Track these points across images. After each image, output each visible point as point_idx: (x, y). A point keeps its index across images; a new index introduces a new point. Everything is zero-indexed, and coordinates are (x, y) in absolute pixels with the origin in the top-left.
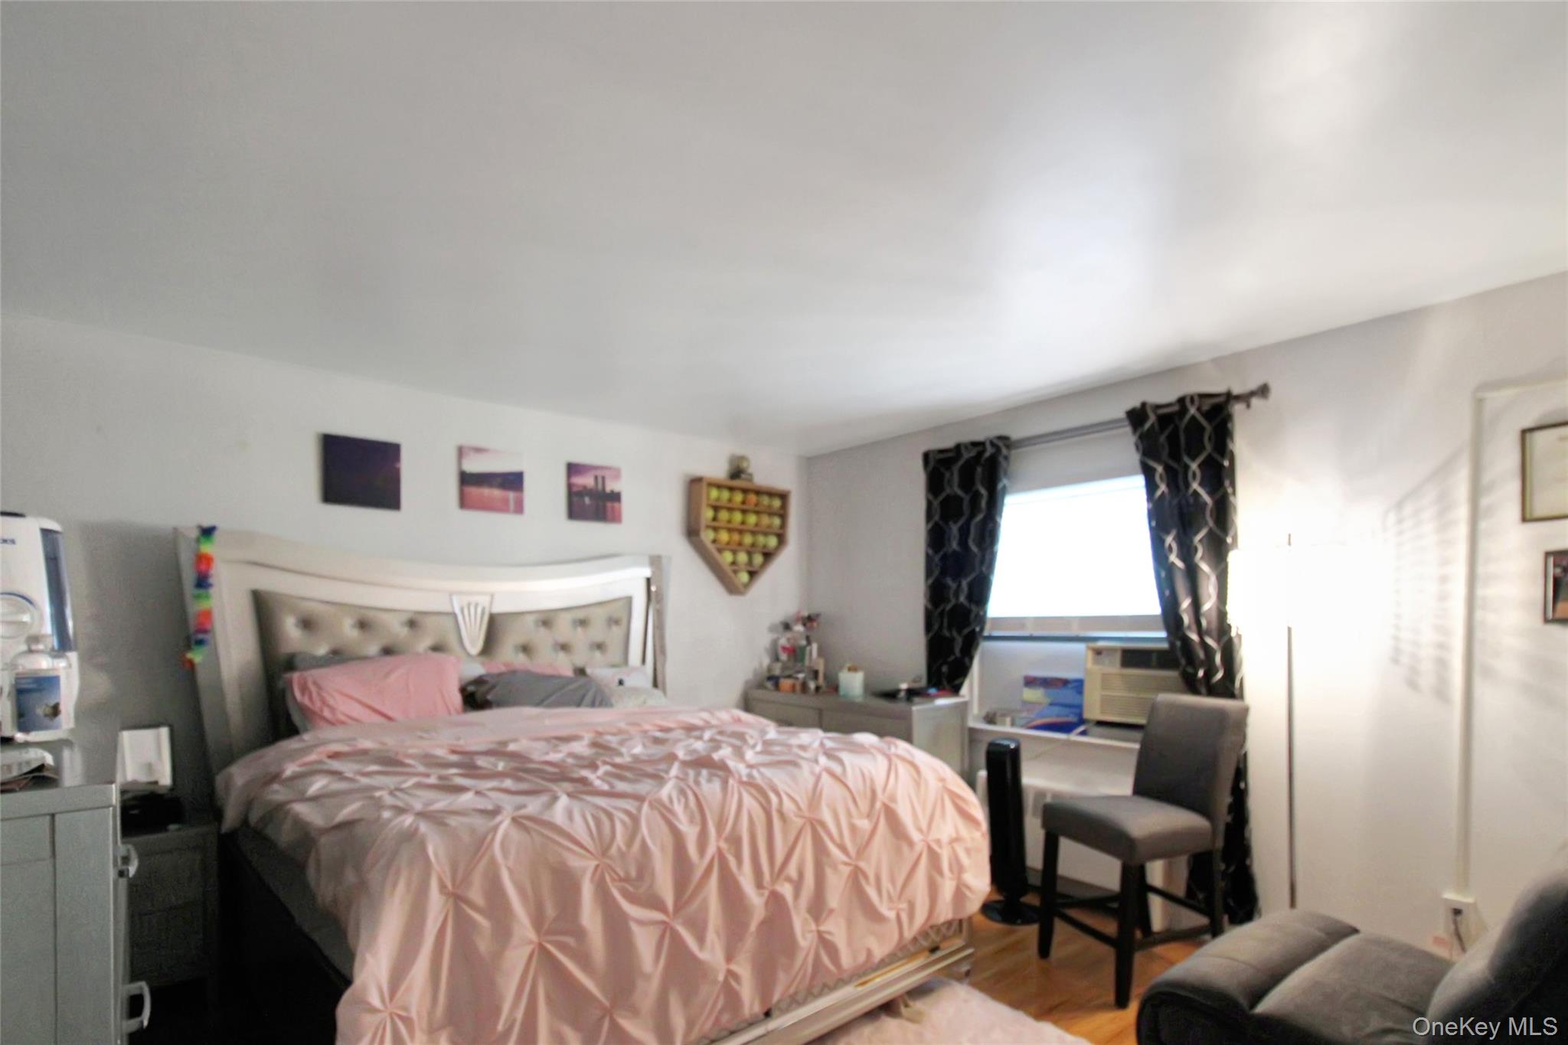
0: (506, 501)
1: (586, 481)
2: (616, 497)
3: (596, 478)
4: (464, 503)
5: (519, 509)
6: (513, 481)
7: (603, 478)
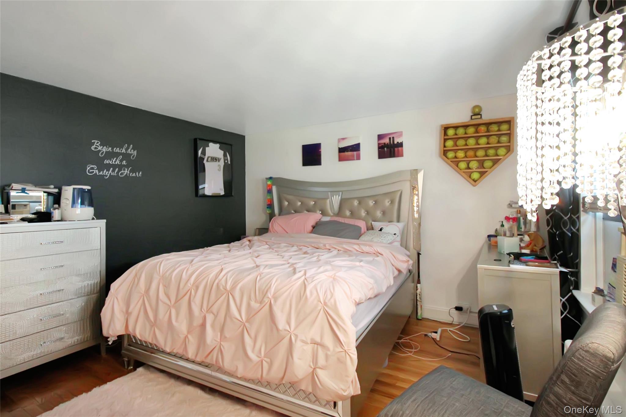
0: (353, 156)
1: (386, 141)
2: (400, 145)
3: (390, 138)
4: (341, 159)
5: (358, 158)
6: (356, 148)
7: (393, 138)
